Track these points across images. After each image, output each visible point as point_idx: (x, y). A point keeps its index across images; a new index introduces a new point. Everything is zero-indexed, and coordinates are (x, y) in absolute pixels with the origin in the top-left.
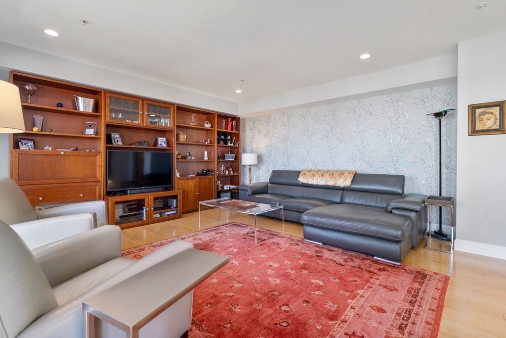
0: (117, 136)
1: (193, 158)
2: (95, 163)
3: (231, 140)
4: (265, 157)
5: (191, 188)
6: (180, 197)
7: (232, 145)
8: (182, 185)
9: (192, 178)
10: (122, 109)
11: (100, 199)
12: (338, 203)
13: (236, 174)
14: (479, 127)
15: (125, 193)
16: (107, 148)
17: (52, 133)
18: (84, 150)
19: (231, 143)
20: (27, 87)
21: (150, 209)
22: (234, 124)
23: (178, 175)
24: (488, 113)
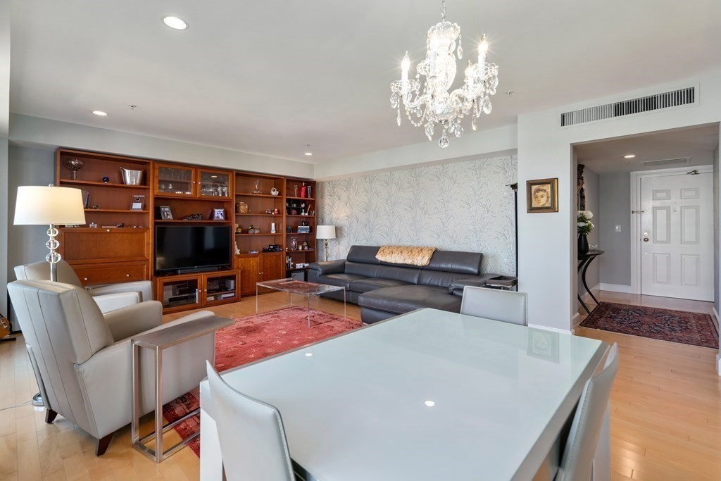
0: (167, 209)
1: (257, 232)
2: (142, 240)
3: (305, 208)
4: (346, 229)
5: (253, 267)
6: (238, 278)
7: (307, 214)
8: (242, 264)
9: (255, 256)
10: (172, 179)
11: (148, 279)
12: (414, 284)
13: (311, 249)
14: (535, 205)
15: (175, 273)
16: (156, 224)
17: (97, 210)
18: (132, 226)
19: (305, 212)
20: (73, 162)
21: (203, 291)
22: (309, 189)
23: (238, 252)
24: (542, 190)
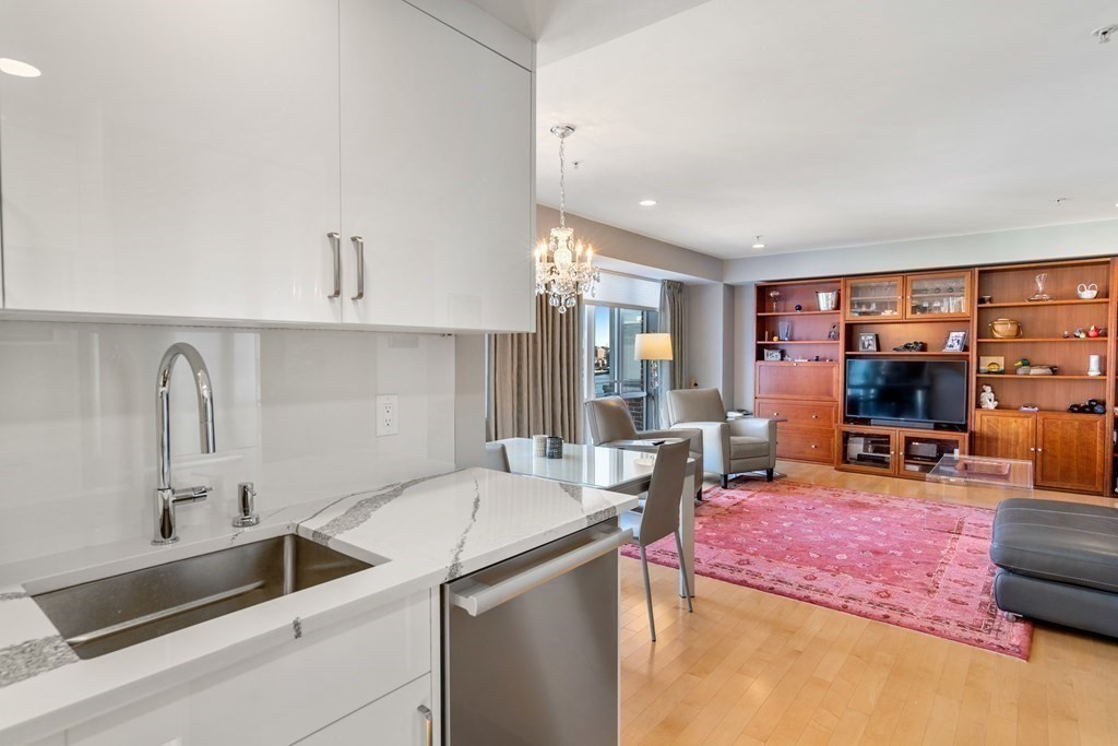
0: (870, 338)
2: (830, 377)
5: (1018, 435)
6: (964, 446)
8: (991, 426)
15: (866, 422)
16: (847, 356)
21: (897, 453)
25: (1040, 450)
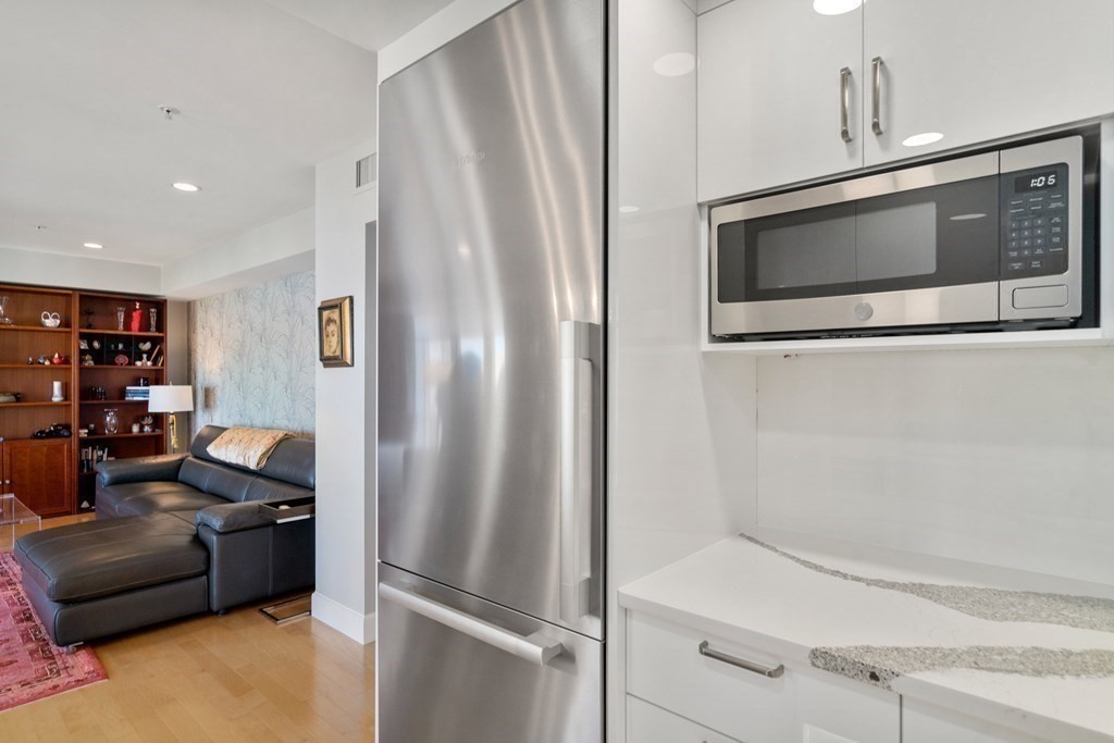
4: (218, 393)
7: (149, 363)
13: (158, 432)
14: (326, 351)
19: (148, 359)
22: (152, 316)
24: (332, 321)
25: (8, 482)
